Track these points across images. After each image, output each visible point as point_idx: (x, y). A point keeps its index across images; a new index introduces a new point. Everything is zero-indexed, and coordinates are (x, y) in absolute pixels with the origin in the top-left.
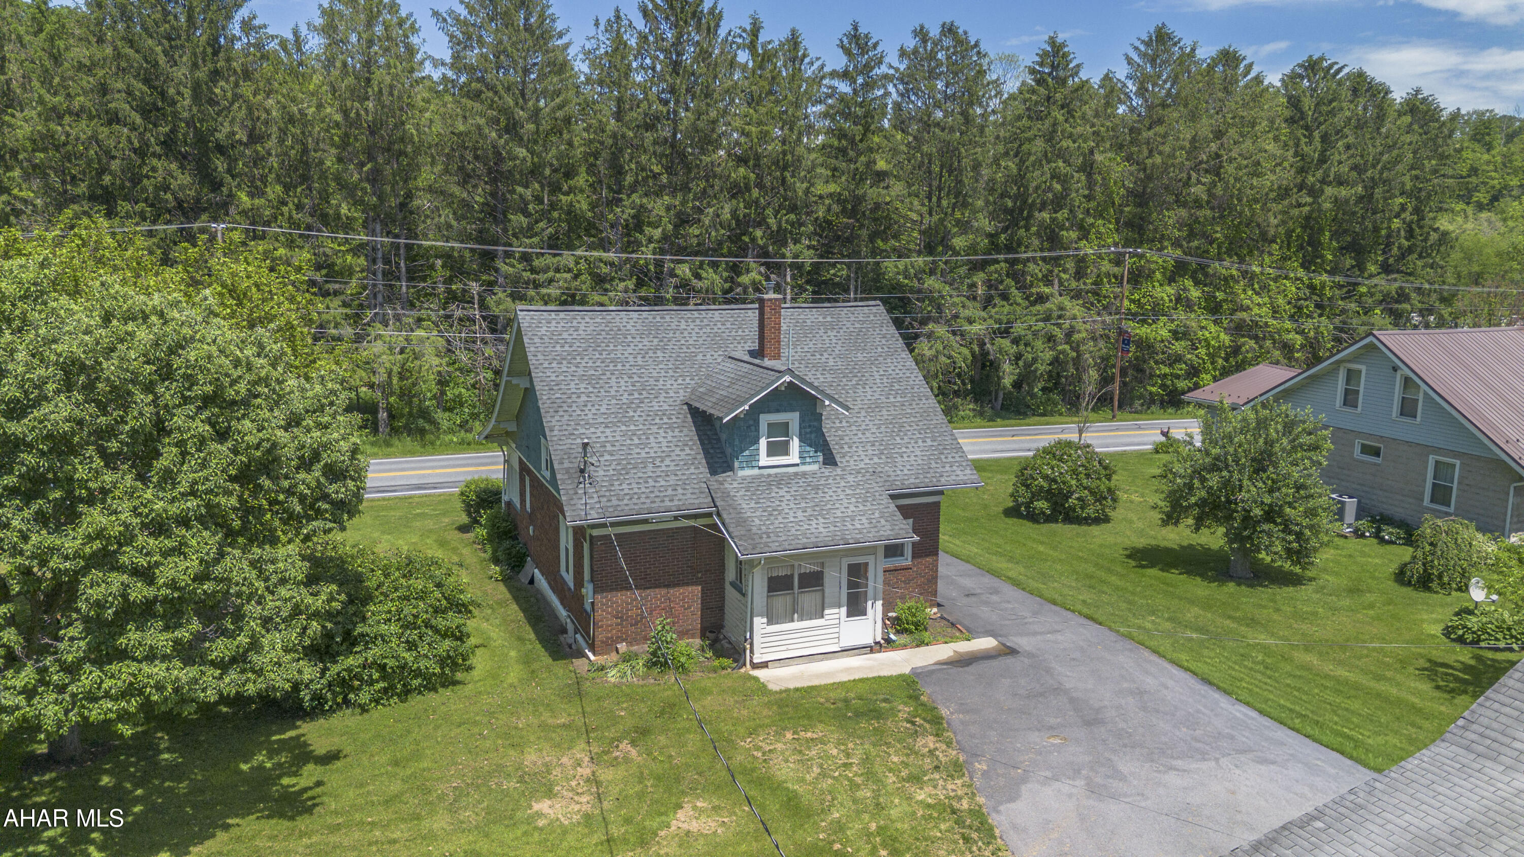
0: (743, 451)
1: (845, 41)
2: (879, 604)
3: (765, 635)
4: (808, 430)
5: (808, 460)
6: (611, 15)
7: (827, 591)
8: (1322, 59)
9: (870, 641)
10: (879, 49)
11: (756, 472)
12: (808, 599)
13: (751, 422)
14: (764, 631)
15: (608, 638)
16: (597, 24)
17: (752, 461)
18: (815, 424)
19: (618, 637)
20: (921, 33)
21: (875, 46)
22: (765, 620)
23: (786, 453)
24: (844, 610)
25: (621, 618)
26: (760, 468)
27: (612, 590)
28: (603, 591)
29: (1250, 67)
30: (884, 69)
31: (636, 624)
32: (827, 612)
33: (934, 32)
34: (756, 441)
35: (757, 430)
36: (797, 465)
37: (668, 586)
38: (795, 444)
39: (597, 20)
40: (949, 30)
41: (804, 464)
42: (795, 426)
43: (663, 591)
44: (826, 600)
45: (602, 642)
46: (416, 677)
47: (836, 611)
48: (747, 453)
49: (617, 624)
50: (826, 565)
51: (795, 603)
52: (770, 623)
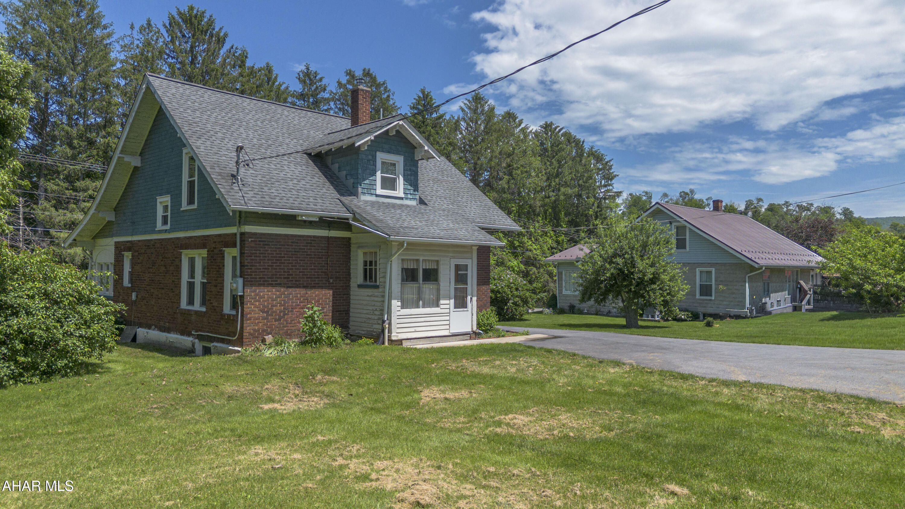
0: (364, 180)
1: (301, 75)
2: (475, 299)
3: (400, 317)
4: (409, 173)
5: (409, 196)
6: (145, 23)
7: (442, 284)
8: (552, 123)
9: (469, 330)
10: (323, 83)
11: (373, 198)
12: (428, 289)
13: (370, 157)
14: (399, 313)
15: (254, 330)
16: (132, 27)
17: (371, 190)
18: (414, 168)
19: (263, 331)
20: (350, 74)
21: (321, 80)
22: (399, 304)
23: (394, 188)
24: (452, 301)
25: (267, 312)
26: (377, 196)
27: (260, 285)
28: (252, 285)
29: (521, 122)
30: (326, 95)
31: (279, 320)
32: (442, 302)
33: (359, 73)
34: (374, 174)
35: (375, 165)
36: (402, 198)
37: (305, 287)
38: (401, 182)
39: (132, 25)
40: (367, 73)
41: (407, 198)
42: (400, 167)
43: (303, 291)
44: (441, 292)
45: (250, 334)
46: (61, 357)
47: (447, 302)
48: (367, 182)
49: (264, 318)
50: (441, 263)
51: (420, 291)
52: (403, 307)
